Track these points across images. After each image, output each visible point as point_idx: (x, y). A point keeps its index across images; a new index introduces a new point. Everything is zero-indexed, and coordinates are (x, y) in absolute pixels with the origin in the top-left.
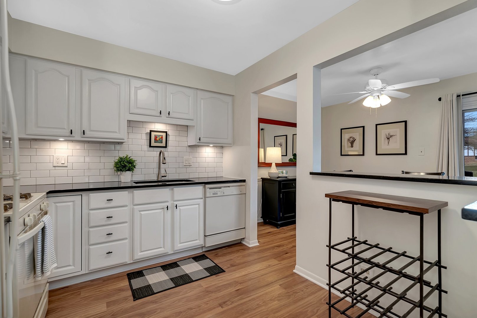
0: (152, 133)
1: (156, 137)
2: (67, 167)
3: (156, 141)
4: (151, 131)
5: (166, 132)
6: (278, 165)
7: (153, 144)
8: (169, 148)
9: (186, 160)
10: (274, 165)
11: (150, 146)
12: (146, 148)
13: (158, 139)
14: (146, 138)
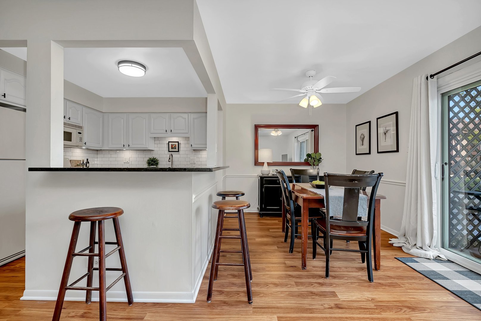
0: (169, 143)
1: (172, 145)
2: (129, 163)
3: (172, 148)
4: (169, 142)
5: (178, 142)
6: (269, 164)
7: (170, 150)
8: (181, 152)
9: (192, 160)
10: (266, 164)
11: (169, 151)
12: (167, 152)
13: (173, 146)
14: (166, 146)
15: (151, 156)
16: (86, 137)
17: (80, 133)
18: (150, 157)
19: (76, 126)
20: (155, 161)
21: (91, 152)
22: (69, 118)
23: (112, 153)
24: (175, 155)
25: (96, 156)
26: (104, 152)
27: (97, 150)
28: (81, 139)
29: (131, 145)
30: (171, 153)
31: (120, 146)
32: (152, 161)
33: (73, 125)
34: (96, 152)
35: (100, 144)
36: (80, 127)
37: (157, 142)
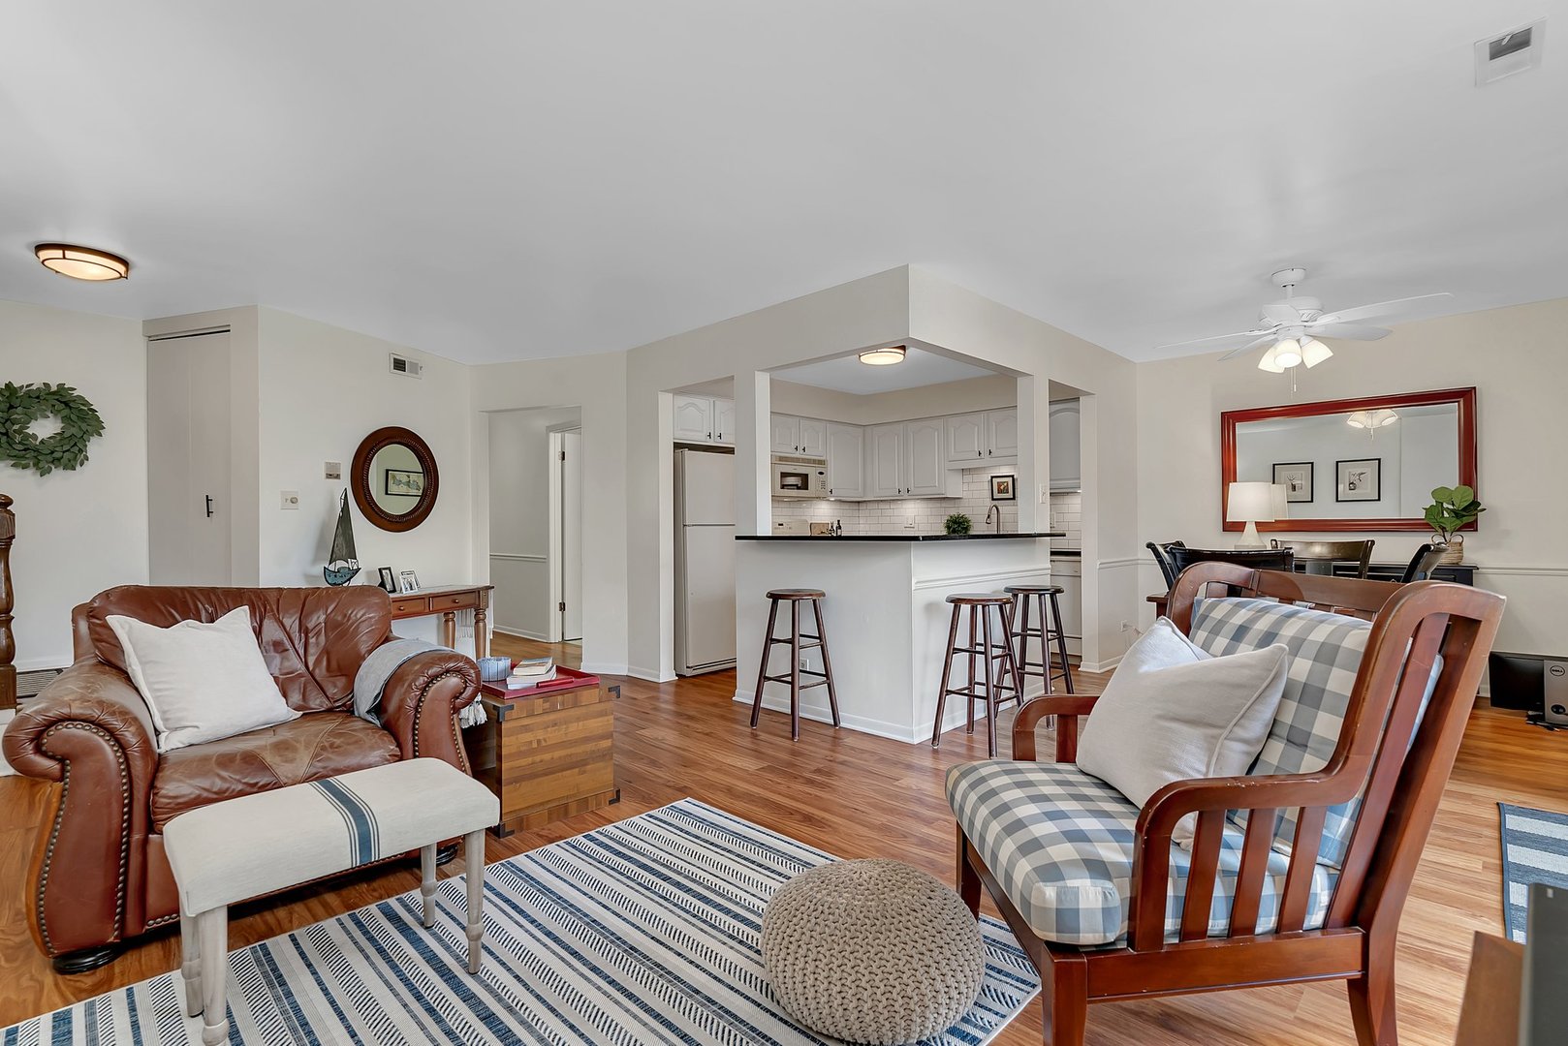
1: (999, 484)
2: (914, 527)
3: (1000, 491)
4: (992, 477)
5: (1013, 476)
7: (996, 495)
10: (1250, 528)
11: (993, 499)
12: (989, 500)
13: (1002, 487)
14: (987, 486)
15: (954, 512)
16: (832, 479)
17: (821, 473)
18: (952, 514)
19: (814, 461)
20: (960, 523)
21: (846, 506)
22: (804, 449)
23: (882, 506)
24: (1005, 508)
25: (856, 513)
26: (871, 506)
27: (859, 502)
28: (824, 484)
29: (912, 489)
30: (995, 502)
31: (892, 493)
32: (955, 522)
33: (809, 461)
34: (855, 506)
35: (858, 489)
36: (821, 462)
37: (968, 478)
